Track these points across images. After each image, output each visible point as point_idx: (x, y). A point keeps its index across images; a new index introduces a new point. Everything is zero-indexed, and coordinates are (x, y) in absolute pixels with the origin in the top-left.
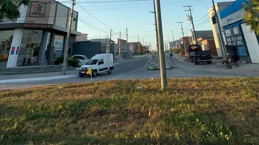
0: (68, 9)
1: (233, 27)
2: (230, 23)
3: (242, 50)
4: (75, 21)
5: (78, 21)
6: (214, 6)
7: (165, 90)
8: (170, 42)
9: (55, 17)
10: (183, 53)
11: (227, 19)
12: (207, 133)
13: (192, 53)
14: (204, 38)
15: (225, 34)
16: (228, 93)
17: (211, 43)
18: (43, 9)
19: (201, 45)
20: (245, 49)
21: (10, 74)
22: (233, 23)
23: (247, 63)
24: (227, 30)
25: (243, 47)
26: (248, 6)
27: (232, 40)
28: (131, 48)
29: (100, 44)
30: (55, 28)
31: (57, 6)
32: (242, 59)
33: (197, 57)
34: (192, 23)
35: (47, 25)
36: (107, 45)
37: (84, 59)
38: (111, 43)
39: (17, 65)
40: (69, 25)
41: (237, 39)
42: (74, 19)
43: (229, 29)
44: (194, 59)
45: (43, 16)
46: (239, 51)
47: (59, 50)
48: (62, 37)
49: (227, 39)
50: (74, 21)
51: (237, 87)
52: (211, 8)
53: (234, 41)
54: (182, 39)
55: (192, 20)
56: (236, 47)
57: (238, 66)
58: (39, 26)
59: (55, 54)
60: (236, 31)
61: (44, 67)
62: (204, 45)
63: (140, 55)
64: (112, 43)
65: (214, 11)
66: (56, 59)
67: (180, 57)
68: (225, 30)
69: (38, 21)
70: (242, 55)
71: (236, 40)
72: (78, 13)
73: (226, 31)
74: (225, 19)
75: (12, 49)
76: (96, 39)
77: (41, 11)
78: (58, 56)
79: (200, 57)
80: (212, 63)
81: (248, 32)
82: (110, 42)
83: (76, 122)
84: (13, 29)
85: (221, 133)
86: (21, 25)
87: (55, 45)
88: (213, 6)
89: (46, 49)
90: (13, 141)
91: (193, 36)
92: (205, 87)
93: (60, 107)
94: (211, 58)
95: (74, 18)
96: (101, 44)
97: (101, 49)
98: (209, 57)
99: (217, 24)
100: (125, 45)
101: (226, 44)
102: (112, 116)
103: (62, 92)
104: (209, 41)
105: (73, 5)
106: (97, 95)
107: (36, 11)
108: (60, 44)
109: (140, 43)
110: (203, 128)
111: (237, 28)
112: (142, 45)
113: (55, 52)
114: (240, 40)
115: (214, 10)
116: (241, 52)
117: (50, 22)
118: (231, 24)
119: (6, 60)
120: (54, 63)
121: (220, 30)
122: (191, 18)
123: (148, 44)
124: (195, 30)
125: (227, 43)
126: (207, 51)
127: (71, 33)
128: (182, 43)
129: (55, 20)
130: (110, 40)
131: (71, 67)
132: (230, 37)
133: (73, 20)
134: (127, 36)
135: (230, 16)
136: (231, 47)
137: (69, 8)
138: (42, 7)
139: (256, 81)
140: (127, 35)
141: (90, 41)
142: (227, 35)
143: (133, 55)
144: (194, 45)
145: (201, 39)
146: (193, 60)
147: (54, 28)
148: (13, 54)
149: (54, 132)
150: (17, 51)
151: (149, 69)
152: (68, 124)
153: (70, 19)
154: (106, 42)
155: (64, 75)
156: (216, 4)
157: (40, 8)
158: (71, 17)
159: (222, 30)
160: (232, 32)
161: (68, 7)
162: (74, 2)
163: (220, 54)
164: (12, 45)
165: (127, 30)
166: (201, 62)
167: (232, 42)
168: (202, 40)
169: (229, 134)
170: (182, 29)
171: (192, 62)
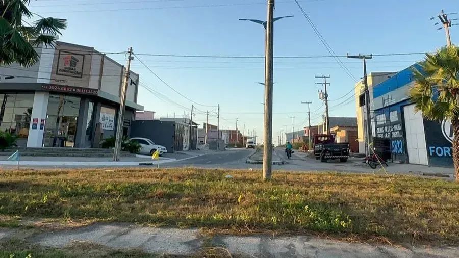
0: (121, 68)
1: (390, 111)
2: (387, 105)
3: (397, 146)
4: (133, 84)
5: (139, 85)
6: (366, 77)
7: (267, 180)
8: (287, 133)
9: (101, 76)
10: (306, 148)
11: (383, 98)
12: (317, 220)
13: (318, 146)
14: (341, 127)
15: (376, 121)
16: (360, 188)
17: (353, 134)
18: (79, 65)
19: (336, 137)
20: (403, 143)
21: (32, 155)
22: (392, 105)
23: (402, 163)
24: (381, 116)
25: (400, 141)
26: (419, 73)
27: (384, 131)
28: (224, 137)
29: (174, 125)
30: (100, 95)
31: (102, 61)
32: (395, 157)
33: (325, 152)
34: (326, 104)
35: (88, 89)
36: (186, 128)
37: (149, 144)
38: (192, 126)
39: (44, 145)
40: (124, 90)
41: (394, 129)
42: (132, 82)
43: (383, 113)
44: (321, 154)
45: (80, 76)
46: (393, 146)
47: (109, 129)
48: (113, 111)
49: (378, 129)
50: (131, 85)
51: (376, 183)
52: (361, 80)
53: (387, 133)
54: (306, 129)
55: (326, 99)
56: (389, 140)
57: (387, 165)
58: (74, 90)
59: (102, 134)
60: (394, 117)
61: (86, 150)
62: (340, 136)
63: (237, 147)
64: (194, 126)
65: (364, 85)
66: (104, 141)
67: (301, 153)
68: (377, 115)
69: (71, 82)
70: (396, 152)
71: (392, 130)
72: (138, 76)
73: (378, 117)
74: (380, 99)
75: (34, 121)
76: (168, 118)
77: (76, 68)
78: (107, 136)
79: (330, 152)
80: (348, 161)
81: (412, 119)
82: (190, 124)
83: (133, 202)
84: (32, 92)
85: (337, 219)
86: (45, 87)
87: (101, 121)
88: (364, 76)
89: (88, 125)
90: (43, 214)
91: (325, 124)
92: (329, 181)
93: (110, 187)
94: (347, 154)
95: (131, 80)
96: (176, 125)
97: (176, 133)
98: (345, 152)
99: (365, 106)
100: (215, 131)
101: (374, 135)
102: (184, 199)
103: (112, 175)
104: (349, 132)
105: (130, 60)
106: (165, 180)
107: (68, 66)
108: (110, 121)
109: (239, 131)
110: (312, 215)
111: (396, 112)
112: (242, 135)
113: (102, 132)
114: (397, 131)
115: (365, 82)
116: (396, 147)
117: (93, 85)
118: (387, 107)
119: (26, 137)
120: (101, 146)
121: (369, 113)
122: (326, 97)
123: (253, 135)
124: (329, 116)
125: (377, 134)
126: (344, 143)
127: (126, 104)
128: (306, 135)
129: (100, 81)
130: (191, 121)
131: (128, 153)
132: (383, 126)
133: (129, 84)
134: (218, 118)
135: (389, 93)
136: (381, 141)
137: (123, 66)
138: (78, 61)
139: (407, 179)
140: (218, 116)
141: (159, 121)
142: (378, 123)
143: (227, 147)
144: (325, 136)
145: (337, 128)
146: (319, 155)
147: (98, 95)
148: (36, 128)
149: (100, 209)
150: (42, 125)
151: (249, 162)
152: (120, 204)
153: (125, 81)
154: (184, 124)
155: (117, 161)
156: (369, 75)
157: (74, 62)
158: (126, 78)
159: (372, 115)
160: (388, 119)
161: (122, 64)
162: (131, 54)
163: (362, 150)
164: (33, 116)
165: (219, 109)
166: (332, 158)
167: (385, 133)
168: (338, 130)
169: (346, 221)
170: (309, 113)
171: (317, 158)
